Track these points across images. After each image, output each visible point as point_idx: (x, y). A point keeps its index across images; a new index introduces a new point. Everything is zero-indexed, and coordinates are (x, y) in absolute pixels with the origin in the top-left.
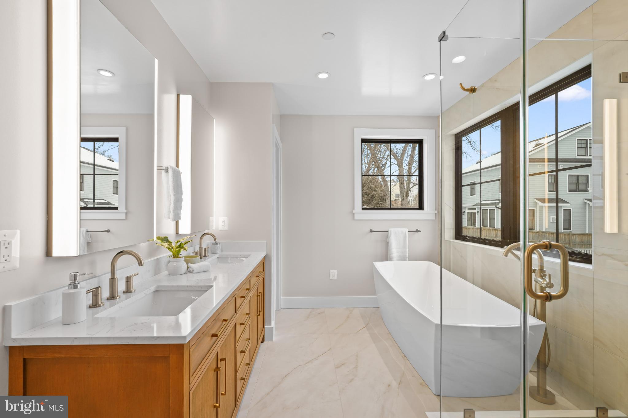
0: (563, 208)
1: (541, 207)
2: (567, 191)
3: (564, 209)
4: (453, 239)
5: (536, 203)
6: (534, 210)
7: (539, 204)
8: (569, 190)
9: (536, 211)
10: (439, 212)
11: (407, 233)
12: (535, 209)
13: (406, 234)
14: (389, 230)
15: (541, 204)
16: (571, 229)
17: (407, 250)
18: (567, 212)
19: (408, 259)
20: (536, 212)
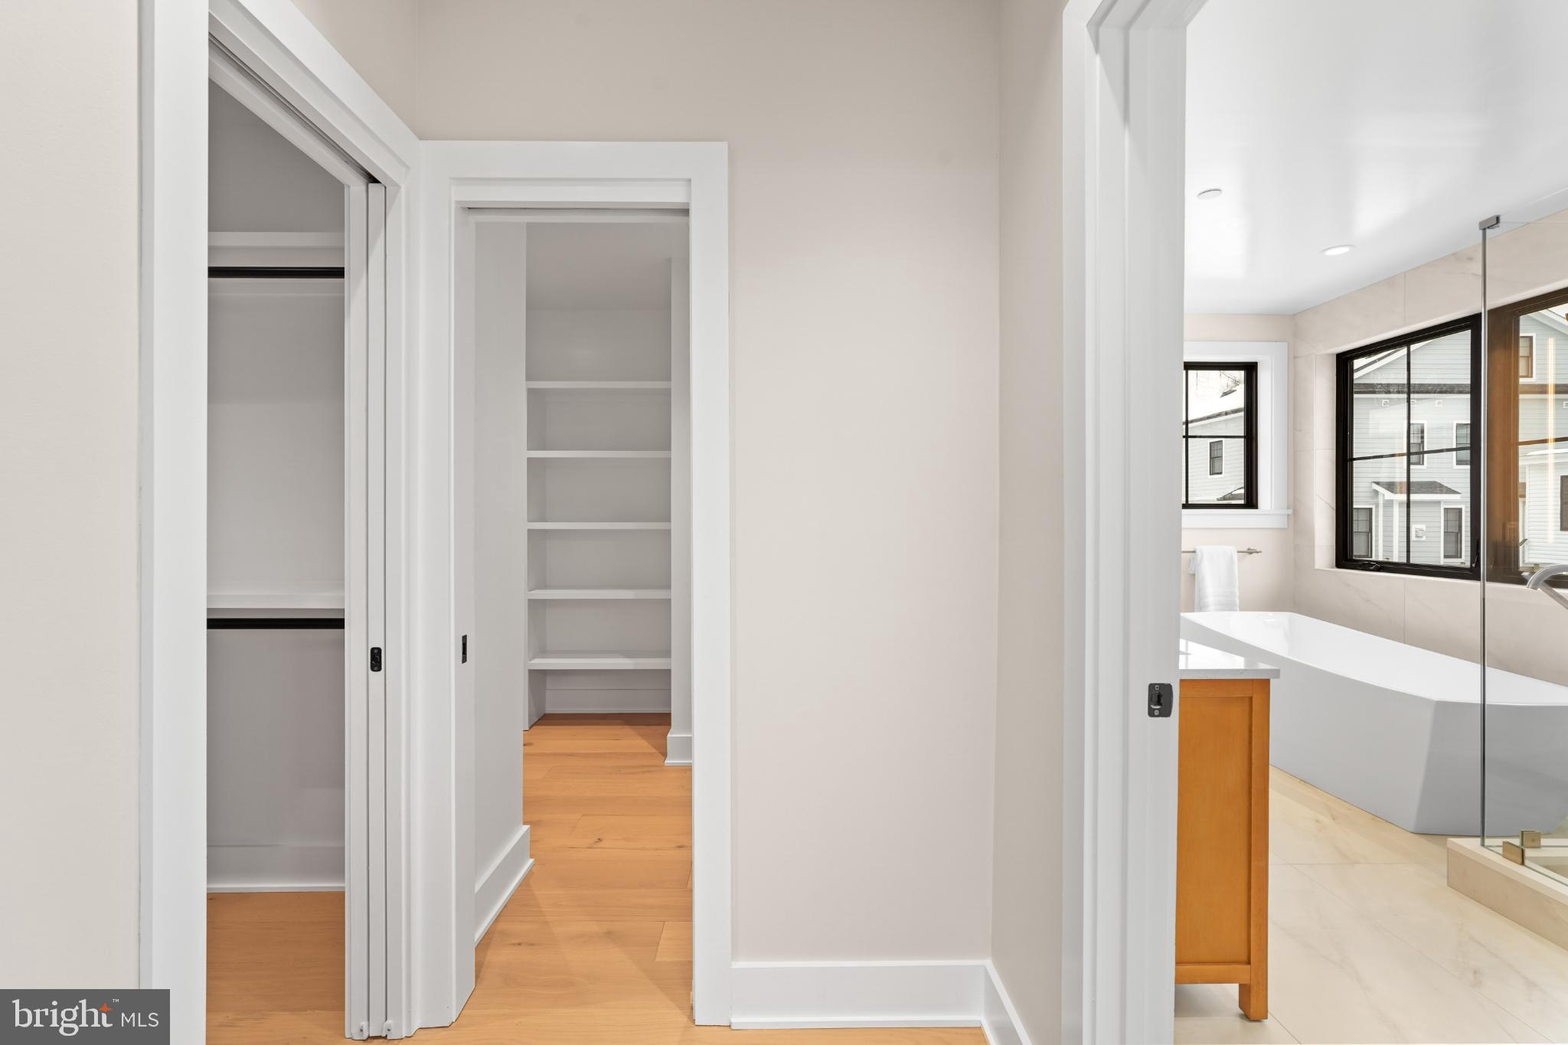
0: (1443, 506)
1: (1389, 504)
2: (1452, 463)
3: (1445, 509)
4: (1332, 568)
5: (1376, 492)
6: (1371, 509)
7: (1384, 495)
8: (1457, 461)
9: (1377, 511)
10: (1295, 512)
11: (1236, 556)
12: (1373, 507)
13: (1232, 557)
14: (1198, 549)
15: (1389, 495)
16: (1461, 557)
17: (1237, 590)
18: (1452, 516)
19: (1238, 608)
20: (1377, 516)
